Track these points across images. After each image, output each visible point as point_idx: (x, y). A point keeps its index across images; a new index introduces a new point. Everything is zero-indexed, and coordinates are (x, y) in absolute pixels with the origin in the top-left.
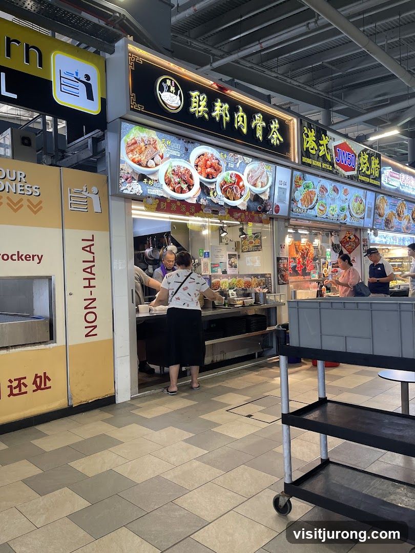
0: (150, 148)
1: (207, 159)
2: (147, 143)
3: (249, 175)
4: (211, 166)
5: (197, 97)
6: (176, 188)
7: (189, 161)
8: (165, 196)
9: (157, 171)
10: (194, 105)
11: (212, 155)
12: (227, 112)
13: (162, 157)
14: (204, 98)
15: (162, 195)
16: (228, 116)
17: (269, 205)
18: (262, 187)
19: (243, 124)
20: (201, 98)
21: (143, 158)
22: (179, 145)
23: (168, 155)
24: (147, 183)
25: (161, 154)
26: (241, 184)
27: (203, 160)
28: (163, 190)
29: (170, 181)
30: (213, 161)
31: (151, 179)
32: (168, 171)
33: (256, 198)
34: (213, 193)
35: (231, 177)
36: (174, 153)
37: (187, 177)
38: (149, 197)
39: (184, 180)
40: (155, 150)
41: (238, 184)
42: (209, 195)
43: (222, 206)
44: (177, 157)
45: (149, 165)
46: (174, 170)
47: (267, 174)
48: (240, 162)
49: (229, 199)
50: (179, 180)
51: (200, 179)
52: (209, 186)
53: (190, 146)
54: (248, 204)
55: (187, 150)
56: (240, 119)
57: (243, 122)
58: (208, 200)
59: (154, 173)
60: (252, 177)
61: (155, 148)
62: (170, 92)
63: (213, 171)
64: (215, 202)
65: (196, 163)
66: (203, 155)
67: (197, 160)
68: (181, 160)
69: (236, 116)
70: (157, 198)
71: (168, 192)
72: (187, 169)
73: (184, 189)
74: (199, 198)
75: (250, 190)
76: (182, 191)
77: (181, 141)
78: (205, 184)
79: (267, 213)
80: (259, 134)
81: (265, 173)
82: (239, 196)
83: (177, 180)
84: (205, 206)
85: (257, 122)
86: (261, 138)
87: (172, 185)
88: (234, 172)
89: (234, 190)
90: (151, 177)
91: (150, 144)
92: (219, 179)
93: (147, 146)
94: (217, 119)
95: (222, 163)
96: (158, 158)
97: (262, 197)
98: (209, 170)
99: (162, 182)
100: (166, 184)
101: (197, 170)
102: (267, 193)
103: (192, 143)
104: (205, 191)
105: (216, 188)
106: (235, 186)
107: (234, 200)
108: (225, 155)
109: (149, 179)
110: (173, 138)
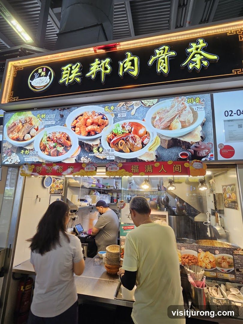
0: (26, 126)
1: (86, 118)
2: (23, 122)
3: (154, 118)
4: (92, 124)
5: (69, 69)
6: (51, 152)
7: (64, 125)
8: (41, 161)
9: (33, 142)
10: (64, 76)
11: (93, 113)
12: (107, 66)
13: (37, 130)
14: (77, 65)
15: (37, 160)
16: (109, 68)
17: (204, 149)
18: (183, 127)
19: (133, 68)
20: (73, 68)
21: (21, 135)
22: (54, 115)
23: (43, 126)
24: (24, 153)
25: (36, 127)
26: (141, 132)
27: (82, 120)
28: (39, 157)
29: (45, 147)
30: (96, 117)
31: (27, 150)
32: (43, 139)
33: (175, 143)
34: (98, 150)
35: (123, 127)
36: (49, 123)
37: (63, 140)
38: (25, 164)
39: (60, 144)
40: (30, 125)
41: (136, 132)
42: (91, 151)
43: (113, 160)
44: (52, 125)
45: (25, 138)
46: (49, 137)
47: (192, 109)
48: (135, 108)
49: (124, 152)
50: (54, 144)
51: (79, 139)
52: (91, 143)
53: (65, 112)
54: (158, 153)
55: (62, 116)
56: (128, 65)
57: (133, 65)
58: (91, 156)
59: (29, 144)
60: (160, 119)
61: (31, 124)
62: (41, 77)
63: (95, 127)
64: (102, 158)
65: (73, 124)
66: (82, 115)
67: (75, 122)
68: (57, 126)
69: (121, 64)
70: (33, 164)
71: (44, 157)
72: (63, 133)
73: (61, 151)
74: (79, 157)
75: (159, 135)
76: (58, 154)
77: (56, 111)
78: (85, 142)
79: (203, 159)
80: (163, 67)
81: (188, 109)
82: (140, 145)
83: (52, 144)
84: (88, 164)
85: (158, 56)
86: (166, 71)
87: (48, 150)
88: (127, 121)
89: (131, 141)
90: (28, 148)
91: (27, 122)
92: (105, 133)
93: (24, 124)
94: (93, 76)
95: (107, 116)
96: (33, 132)
97: (188, 140)
98: (90, 128)
99: (38, 149)
100: (41, 150)
101: (75, 131)
102: (198, 133)
103: (68, 108)
104: (86, 149)
105: (101, 143)
106: (132, 135)
107: (131, 151)
108: (112, 108)
109: (25, 149)
110: (48, 111)
